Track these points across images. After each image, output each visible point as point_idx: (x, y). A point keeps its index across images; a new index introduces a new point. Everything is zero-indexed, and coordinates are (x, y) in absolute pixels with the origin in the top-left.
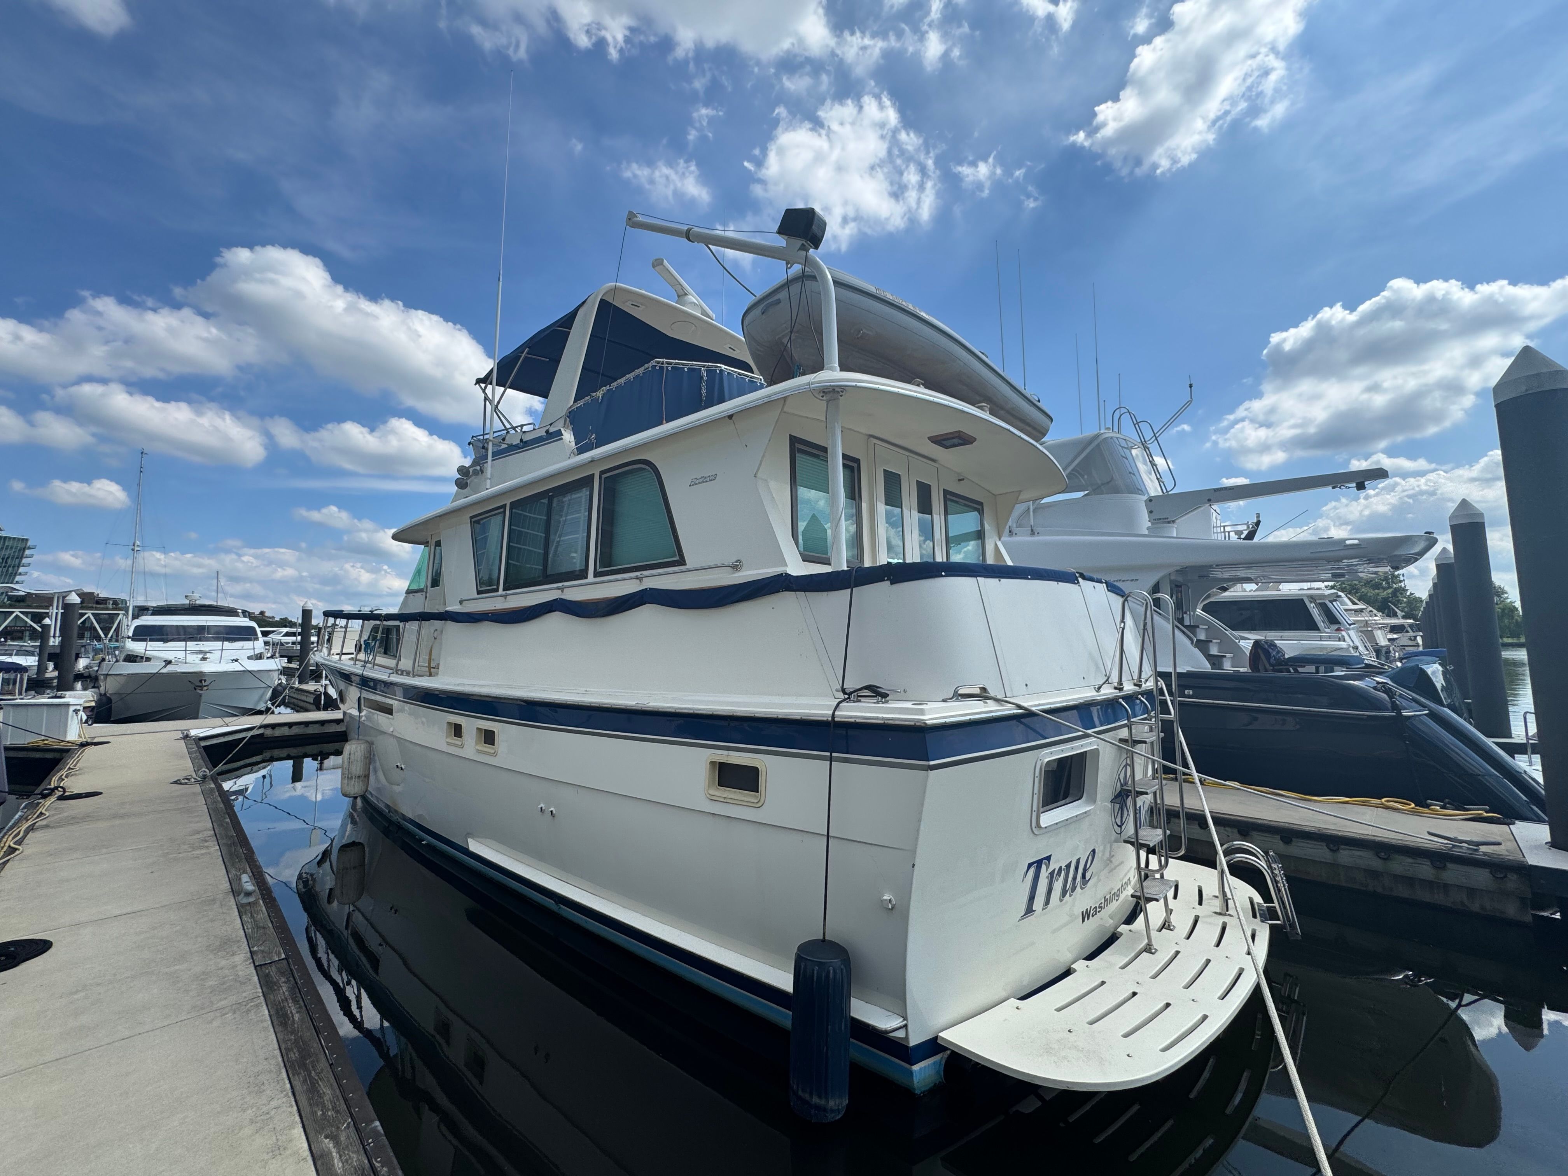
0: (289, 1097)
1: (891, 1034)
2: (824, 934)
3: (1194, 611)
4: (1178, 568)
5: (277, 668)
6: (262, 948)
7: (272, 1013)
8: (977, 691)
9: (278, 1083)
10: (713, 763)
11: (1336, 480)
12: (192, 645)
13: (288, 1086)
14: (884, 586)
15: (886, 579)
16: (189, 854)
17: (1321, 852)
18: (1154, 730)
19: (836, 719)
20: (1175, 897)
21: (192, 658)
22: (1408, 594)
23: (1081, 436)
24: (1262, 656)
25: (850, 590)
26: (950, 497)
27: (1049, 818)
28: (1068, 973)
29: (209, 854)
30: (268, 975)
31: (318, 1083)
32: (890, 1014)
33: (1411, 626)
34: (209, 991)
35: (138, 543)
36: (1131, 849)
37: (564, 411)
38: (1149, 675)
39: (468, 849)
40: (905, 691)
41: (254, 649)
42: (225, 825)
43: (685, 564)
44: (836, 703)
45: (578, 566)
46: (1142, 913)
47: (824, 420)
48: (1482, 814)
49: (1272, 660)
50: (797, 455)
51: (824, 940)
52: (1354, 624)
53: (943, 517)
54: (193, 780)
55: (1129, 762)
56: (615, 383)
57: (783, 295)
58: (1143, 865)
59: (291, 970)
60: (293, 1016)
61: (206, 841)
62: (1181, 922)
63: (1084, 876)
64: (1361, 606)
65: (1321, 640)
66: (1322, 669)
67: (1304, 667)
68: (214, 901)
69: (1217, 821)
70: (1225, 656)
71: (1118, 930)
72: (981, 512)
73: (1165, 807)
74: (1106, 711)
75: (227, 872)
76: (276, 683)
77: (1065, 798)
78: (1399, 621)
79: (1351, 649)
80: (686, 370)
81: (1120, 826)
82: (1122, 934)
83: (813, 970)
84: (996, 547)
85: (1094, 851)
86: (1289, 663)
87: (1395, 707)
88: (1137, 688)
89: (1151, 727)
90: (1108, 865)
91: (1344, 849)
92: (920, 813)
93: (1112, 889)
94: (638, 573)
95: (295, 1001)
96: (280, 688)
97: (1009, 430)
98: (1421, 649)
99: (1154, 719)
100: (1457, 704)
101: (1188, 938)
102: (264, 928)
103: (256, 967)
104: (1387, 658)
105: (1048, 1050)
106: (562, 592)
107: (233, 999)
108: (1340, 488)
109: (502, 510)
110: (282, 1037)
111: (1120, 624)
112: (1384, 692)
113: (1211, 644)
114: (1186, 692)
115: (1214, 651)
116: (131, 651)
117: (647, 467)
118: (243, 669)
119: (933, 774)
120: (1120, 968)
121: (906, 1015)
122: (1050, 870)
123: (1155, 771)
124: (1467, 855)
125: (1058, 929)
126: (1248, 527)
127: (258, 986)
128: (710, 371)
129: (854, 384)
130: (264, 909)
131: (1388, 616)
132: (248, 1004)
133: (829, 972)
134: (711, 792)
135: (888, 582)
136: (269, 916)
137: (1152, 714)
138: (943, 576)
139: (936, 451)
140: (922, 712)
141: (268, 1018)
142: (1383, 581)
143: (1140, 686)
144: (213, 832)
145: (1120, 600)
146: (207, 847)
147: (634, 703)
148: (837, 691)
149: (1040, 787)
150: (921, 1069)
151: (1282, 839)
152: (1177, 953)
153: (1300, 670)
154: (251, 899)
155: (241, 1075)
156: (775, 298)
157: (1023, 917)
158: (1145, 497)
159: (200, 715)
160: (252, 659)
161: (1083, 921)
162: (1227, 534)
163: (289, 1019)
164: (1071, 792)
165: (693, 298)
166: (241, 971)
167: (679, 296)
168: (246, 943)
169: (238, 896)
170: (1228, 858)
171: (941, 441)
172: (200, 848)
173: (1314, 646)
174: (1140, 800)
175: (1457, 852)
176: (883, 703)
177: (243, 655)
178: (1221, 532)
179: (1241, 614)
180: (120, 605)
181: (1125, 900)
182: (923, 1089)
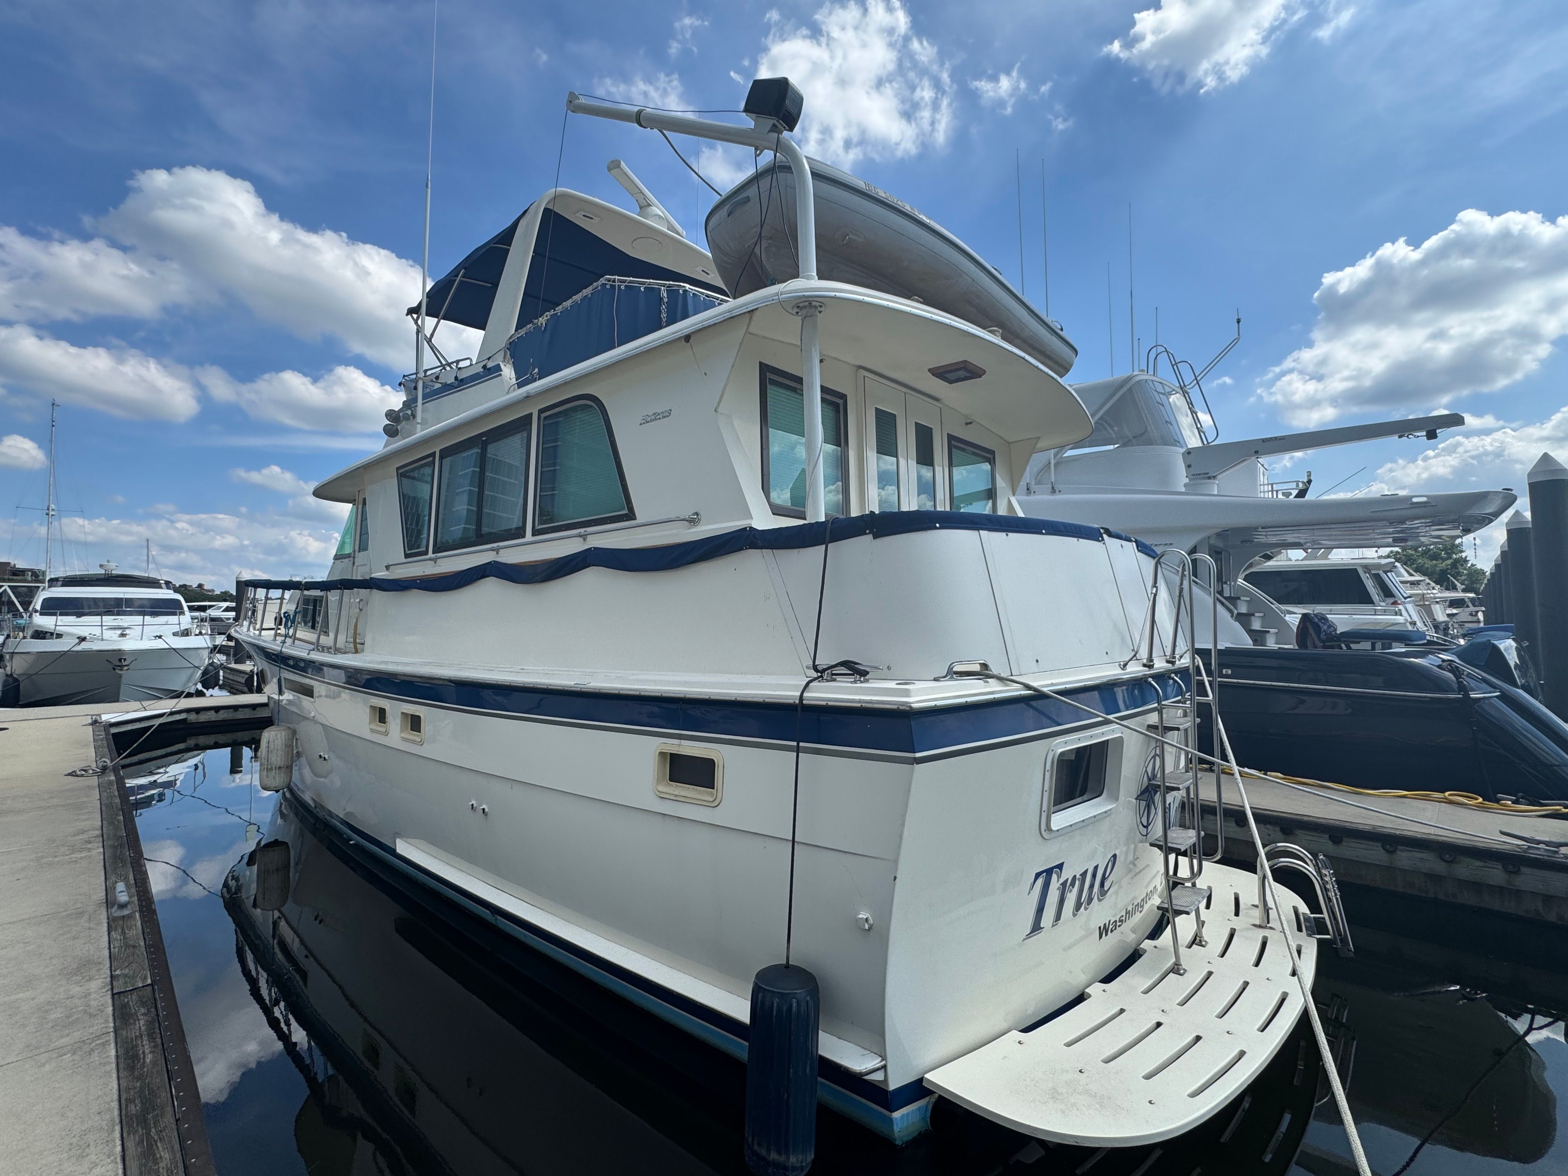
0: (116, 1163)
1: (866, 1077)
2: (788, 958)
3: (1236, 581)
4: (1216, 531)
5: (206, 646)
6: (126, 971)
7: (119, 1053)
8: (977, 668)
9: (108, 1145)
10: (662, 754)
11: (1403, 428)
12: (108, 620)
13: (119, 1148)
14: (866, 540)
15: (868, 532)
16: (67, 857)
17: (1375, 854)
18: (1189, 714)
19: (804, 702)
20: (1208, 907)
21: (108, 634)
22: (1469, 565)
23: (1112, 378)
24: (1311, 631)
25: (824, 546)
26: (954, 443)
27: (1061, 819)
28: (1081, 998)
29: (90, 857)
30: (125, 1006)
31: (156, 1145)
32: (867, 1052)
33: (1472, 600)
34: (50, 1025)
35: (53, 506)
36: (1159, 855)
37: (503, 343)
38: (1184, 651)
39: (395, 850)
40: (889, 668)
41: (179, 624)
42: (116, 823)
43: (635, 519)
44: (805, 683)
45: (516, 523)
46: (1169, 926)
47: (799, 343)
48: (1560, 810)
49: (1323, 636)
50: (769, 387)
51: (787, 966)
52: (1410, 597)
53: (947, 470)
54: (91, 772)
55: (1158, 752)
56: (561, 307)
57: (752, 192)
58: (1171, 872)
59: (155, 999)
60: (144, 1058)
61: (90, 842)
62: (1215, 937)
63: (1102, 885)
64: (1417, 577)
65: (1375, 615)
66: (1379, 645)
67: (1359, 643)
68: (81, 914)
69: (1258, 818)
70: (1269, 632)
71: (1142, 946)
72: (992, 461)
73: (1199, 802)
74: (1133, 691)
75: (106, 879)
76: (206, 662)
77: (1081, 795)
78: (1460, 595)
79: (1408, 624)
80: (642, 289)
81: (1146, 827)
82: (1145, 951)
83: (772, 1003)
84: (1010, 503)
85: (1115, 856)
86: (1342, 639)
87: (1462, 688)
88: (1170, 665)
89: (1186, 711)
90: (1130, 870)
91: (1401, 851)
92: (904, 816)
93: (1135, 898)
94: (582, 530)
95: (151, 1037)
96: (211, 668)
97: (1024, 358)
98: (1482, 625)
99: (1188, 702)
100: (1532, 685)
101: (1222, 956)
102: (134, 947)
103: (113, 995)
104: (1446, 634)
105: (1054, 1095)
106: (497, 553)
107: (77, 1035)
108: (1407, 437)
109: (431, 459)
110: (125, 1084)
111: (1152, 590)
112: (1449, 671)
113: (1253, 618)
114: (1224, 671)
115: (1256, 625)
116: (40, 626)
117: (593, 404)
118: (167, 647)
119: (918, 767)
120: (1142, 992)
121: (885, 1055)
122: (1062, 880)
123: (1189, 761)
124: (1546, 857)
125: (1070, 947)
126: (1297, 485)
127: (111, 1019)
128: (671, 292)
129: (833, 294)
130: (139, 923)
131: (1447, 589)
132: (92, 1042)
133: (791, 1005)
134: (661, 788)
135: (870, 536)
136: (143, 933)
137: (1187, 695)
138: (936, 528)
139: (937, 386)
140: (907, 693)
141: (113, 1060)
142: (1442, 550)
143: (1173, 663)
144: (100, 832)
145: (1152, 562)
146: (89, 850)
147: (572, 683)
148: (808, 667)
149: (1051, 782)
150: (903, 1116)
151: (1331, 838)
152: (1210, 974)
153: (1353, 646)
154: (126, 912)
155: (63, 1133)
156: (745, 195)
157: (1029, 936)
158: (1184, 450)
159: (121, 698)
160: (178, 636)
161: (1101, 937)
162: (1275, 493)
163: (139, 1060)
164: (1089, 786)
165: (657, 209)
166: (95, 1000)
167: (641, 208)
168: (108, 965)
169: (112, 907)
170: (1272, 863)
171: (943, 373)
172: (81, 850)
173: (1369, 621)
174: (1169, 798)
175: (1533, 854)
176: (861, 682)
177: (167, 631)
178: (1268, 491)
179: (1286, 586)
180: (41, 577)
181: (1150, 911)
182: (905, 1139)
